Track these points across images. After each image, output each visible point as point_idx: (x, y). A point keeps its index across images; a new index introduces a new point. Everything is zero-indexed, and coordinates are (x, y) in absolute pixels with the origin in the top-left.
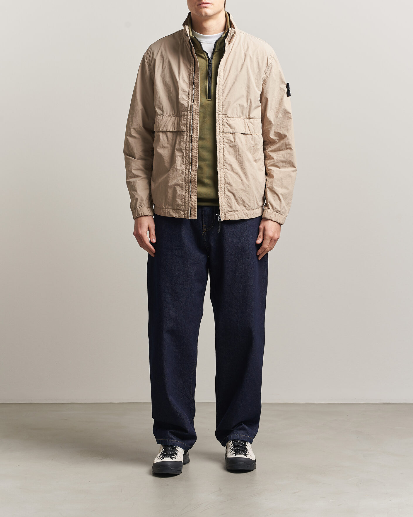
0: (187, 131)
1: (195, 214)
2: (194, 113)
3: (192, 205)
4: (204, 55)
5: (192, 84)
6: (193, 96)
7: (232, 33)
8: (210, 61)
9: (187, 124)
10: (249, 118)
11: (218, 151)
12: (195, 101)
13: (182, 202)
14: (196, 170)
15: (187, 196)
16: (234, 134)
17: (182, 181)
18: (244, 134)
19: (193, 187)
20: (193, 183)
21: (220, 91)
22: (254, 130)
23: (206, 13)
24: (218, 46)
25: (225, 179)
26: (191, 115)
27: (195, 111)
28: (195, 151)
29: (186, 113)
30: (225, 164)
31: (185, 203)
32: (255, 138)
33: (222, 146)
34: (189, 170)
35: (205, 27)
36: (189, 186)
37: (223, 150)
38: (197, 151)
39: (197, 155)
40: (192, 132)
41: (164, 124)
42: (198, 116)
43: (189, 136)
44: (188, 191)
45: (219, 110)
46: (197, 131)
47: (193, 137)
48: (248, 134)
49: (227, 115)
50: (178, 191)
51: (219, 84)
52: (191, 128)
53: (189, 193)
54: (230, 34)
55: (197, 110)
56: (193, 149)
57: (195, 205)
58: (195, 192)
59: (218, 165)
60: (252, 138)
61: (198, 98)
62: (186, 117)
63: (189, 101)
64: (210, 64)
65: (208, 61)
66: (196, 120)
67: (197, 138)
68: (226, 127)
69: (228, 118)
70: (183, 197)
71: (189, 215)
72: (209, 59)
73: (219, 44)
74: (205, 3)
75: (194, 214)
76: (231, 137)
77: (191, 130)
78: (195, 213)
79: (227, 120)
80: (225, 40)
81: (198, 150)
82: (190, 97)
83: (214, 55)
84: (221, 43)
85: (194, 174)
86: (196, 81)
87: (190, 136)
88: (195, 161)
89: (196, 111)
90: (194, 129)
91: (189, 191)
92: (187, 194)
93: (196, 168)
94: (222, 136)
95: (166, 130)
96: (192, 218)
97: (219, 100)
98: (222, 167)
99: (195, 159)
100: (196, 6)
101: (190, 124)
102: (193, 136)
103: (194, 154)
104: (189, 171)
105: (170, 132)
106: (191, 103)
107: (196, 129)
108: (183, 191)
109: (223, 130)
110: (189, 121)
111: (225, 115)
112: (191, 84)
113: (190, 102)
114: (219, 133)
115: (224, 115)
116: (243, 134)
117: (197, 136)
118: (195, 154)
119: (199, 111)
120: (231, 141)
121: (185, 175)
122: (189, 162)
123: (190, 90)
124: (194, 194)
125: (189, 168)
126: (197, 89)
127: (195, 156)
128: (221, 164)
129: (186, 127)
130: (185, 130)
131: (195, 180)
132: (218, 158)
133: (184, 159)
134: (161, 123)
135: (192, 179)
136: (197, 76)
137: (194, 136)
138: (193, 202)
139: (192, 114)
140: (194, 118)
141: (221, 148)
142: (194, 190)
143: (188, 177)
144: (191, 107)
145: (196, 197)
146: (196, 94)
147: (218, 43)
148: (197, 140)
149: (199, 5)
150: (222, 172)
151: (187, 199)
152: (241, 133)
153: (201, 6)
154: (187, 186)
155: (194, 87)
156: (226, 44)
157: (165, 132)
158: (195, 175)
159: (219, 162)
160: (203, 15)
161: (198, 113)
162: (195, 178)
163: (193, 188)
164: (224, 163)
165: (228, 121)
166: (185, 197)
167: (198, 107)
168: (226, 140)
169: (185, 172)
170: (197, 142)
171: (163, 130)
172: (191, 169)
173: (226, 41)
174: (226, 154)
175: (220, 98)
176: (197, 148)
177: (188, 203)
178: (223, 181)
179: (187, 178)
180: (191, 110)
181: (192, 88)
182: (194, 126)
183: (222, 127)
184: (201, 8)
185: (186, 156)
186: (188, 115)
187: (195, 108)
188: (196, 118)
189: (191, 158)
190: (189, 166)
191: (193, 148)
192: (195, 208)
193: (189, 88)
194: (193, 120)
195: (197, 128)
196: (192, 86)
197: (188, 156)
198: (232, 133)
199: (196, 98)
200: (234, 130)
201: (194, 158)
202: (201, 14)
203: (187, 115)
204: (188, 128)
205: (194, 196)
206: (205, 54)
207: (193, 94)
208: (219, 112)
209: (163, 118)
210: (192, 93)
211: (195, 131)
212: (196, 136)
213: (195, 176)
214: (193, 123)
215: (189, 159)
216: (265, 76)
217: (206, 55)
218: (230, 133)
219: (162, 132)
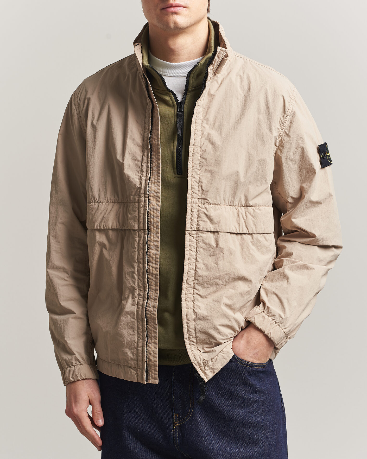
0: (140, 230)
1: (156, 376)
2: (152, 199)
3: (150, 360)
4: (170, 97)
5: (148, 146)
6: (150, 168)
7: (222, 56)
8: (181, 108)
9: (139, 217)
10: (247, 206)
11: (186, 263)
12: (153, 177)
13: (133, 353)
14: (156, 298)
15: (140, 344)
16: (216, 234)
17: (132, 318)
18: (237, 234)
19: (150, 327)
20: (150, 321)
21: (195, 156)
22: (256, 227)
23: (175, 23)
24: (194, 80)
25: (195, 312)
26: (145, 202)
27: (152, 195)
28: (154, 265)
29: (136, 197)
30: (196, 286)
31: (137, 355)
32: (258, 240)
33: (194, 254)
34: (144, 298)
35: (172, 47)
36: (143, 326)
37: (195, 261)
38: (157, 265)
39: (157, 272)
40: (148, 232)
41: (101, 217)
42: (158, 203)
43: (142, 238)
44: (143, 334)
45: (193, 190)
46: (157, 230)
47: (150, 241)
48: (244, 234)
49: (206, 199)
50: (126, 335)
51: (194, 145)
52: (147, 224)
53: (143, 339)
54: (217, 58)
55: (157, 193)
56: (151, 262)
57: (154, 359)
58: (155, 337)
59: (184, 286)
60: (252, 240)
61: (159, 172)
62: (137, 204)
63: (142, 176)
64: (180, 113)
65: (176, 108)
66: (155, 211)
67: (158, 242)
68: (204, 221)
69: (207, 206)
70: (134, 345)
71: (145, 377)
72: (178, 103)
73: (195, 77)
74: (174, 5)
75: (153, 375)
76: (211, 238)
77: (147, 229)
78: (155, 374)
79: (206, 208)
80: (209, 68)
81: (159, 264)
82: (145, 170)
83: (187, 98)
84: (198, 75)
85: (153, 305)
86: (154, 141)
87: (144, 238)
88: (154, 283)
89: (155, 194)
90: (152, 227)
91: (143, 336)
92: (141, 340)
93: (156, 295)
94: (195, 236)
95: (105, 227)
96: (150, 382)
97: (194, 173)
98: (191, 290)
99: (154, 280)
100: (158, 11)
101: (144, 218)
102: (150, 238)
103: (152, 270)
104: (144, 301)
105: (112, 229)
106: (146, 180)
107: (155, 225)
108: (135, 335)
109: (198, 225)
110: (142, 212)
111: (204, 199)
112: (145, 147)
113: (144, 178)
114: (191, 231)
115: (201, 199)
116: (234, 233)
117: (157, 239)
118: (154, 269)
119: (160, 195)
120: (211, 247)
121: (138, 308)
122: (144, 284)
123: (144, 157)
124: (153, 340)
125: (144, 294)
126: (157, 156)
127: (154, 272)
128: (189, 286)
129: (137, 222)
130: (136, 228)
131: (155, 316)
132: (185, 275)
133: (135, 279)
134: (97, 214)
135: (149, 313)
136: (156, 133)
137: (152, 238)
138: (150, 354)
139: (148, 199)
140: (152, 206)
141: (191, 257)
142: (152, 333)
143: (142, 311)
144: (145, 187)
145: (155, 345)
146: (154, 164)
147: (192, 76)
148: (156, 246)
149: (163, 9)
150: (189, 299)
151: (140, 349)
152: (230, 233)
153: (167, 11)
154: (140, 327)
155: (151, 152)
156: (209, 75)
157: (104, 231)
158: (154, 307)
159: (185, 282)
160: (170, 27)
161: (158, 199)
162: (155, 312)
163: (151, 330)
164: (194, 284)
165: (207, 211)
166: (138, 345)
167: (158, 187)
168: (201, 244)
169: (138, 302)
170: (157, 249)
171: (100, 226)
172: (148, 296)
173: (211, 70)
174: (200, 268)
175: (196, 170)
176: (157, 260)
177: (143, 356)
178: (192, 316)
179: (140, 312)
180: (145, 194)
181: (148, 155)
182: (152, 220)
183: (195, 220)
184: (167, 14)
185: (139, 274)
186: (141, 202)
187: (153, 189)
188: (156, 208)
189: (148, 278)
190: (145, 291)
191: (151, 259)
192: (155, 365)
193: (143, 154)
194: (149, 211)
195: (157, 224)
196: (148, 150)
197: (141, 274)
198: (214, 232)
199: (154, 172)
200: (217, 226)
201: (153, 276)
202: (167, 24)
203: (139, 202)
204: (141, 225)
205: (153, 344)
206: (172, 95)
207: (149, 164)
208: (193, 194)
209: (100, 206)
210: (148, 162)
211: (153, 229)
212: (155, 239)
213: (155, 309)
214: (149, 215)
215: (144, 278)
216: (281, 133)
217: (173, 98)
218: (211, 232)
219: (100, 230)
